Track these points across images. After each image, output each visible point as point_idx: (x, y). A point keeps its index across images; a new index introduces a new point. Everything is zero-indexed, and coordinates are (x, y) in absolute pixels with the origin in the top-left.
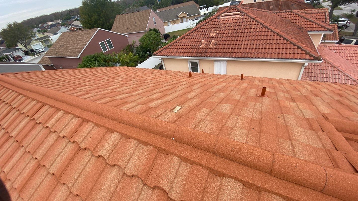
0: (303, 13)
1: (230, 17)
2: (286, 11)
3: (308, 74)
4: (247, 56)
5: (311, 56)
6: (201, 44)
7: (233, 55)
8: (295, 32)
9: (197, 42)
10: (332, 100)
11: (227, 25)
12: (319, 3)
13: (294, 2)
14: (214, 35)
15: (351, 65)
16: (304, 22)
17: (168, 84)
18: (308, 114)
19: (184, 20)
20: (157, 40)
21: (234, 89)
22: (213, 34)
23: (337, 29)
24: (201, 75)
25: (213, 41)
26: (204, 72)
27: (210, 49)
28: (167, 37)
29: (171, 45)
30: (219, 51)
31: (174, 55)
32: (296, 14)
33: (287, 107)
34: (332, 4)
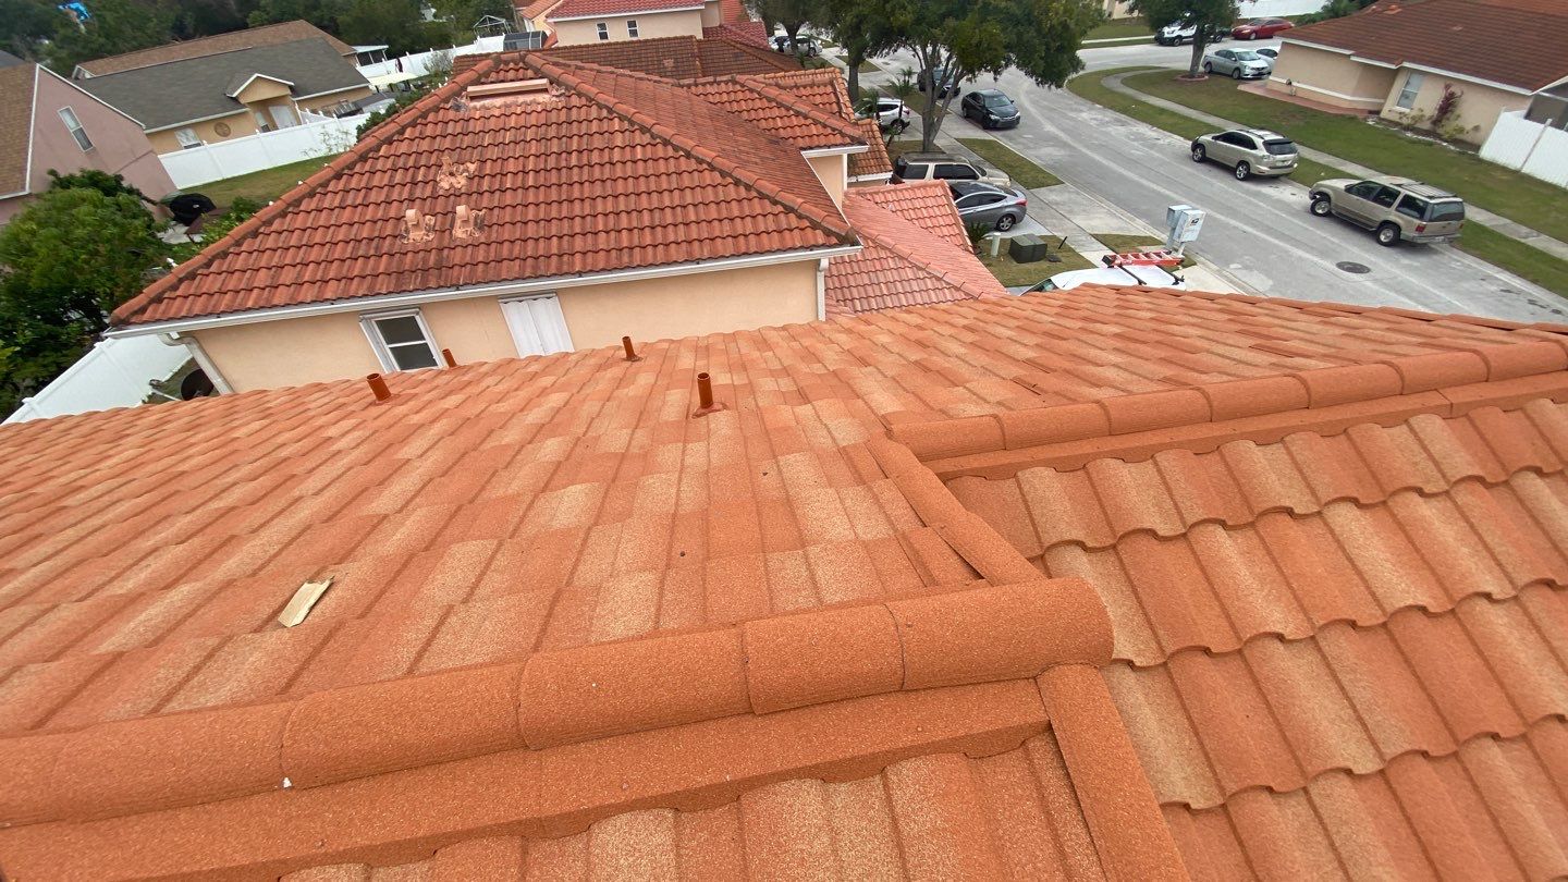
0: (770, 85)
1: (509, 99)
2: (718, 79)
3: (840, 291)
4: (631, 262)
5: (828, 233)
6: (407, 231)
7: (572, 264)
8: (761, 154)
9: (380, 223)
10: (903, 365)
11: (509, 136)
12: (814, 49)
13: (739, 45)
14: (460, 182)
15: (940, 244)
16: (781, 118)
17: (245, 470)
18: (846, 432)
19: (281, 114)
20: (122, 237)
21: (603, 407)
22: (452, 180)
23: (878, 134)
24: (446, 378)
25: (461, 210)
26: (459, 361)
27: (459, 249)
28: (197, 213)
29: (224, 255)
30: (505, 254)
31: (262, 303)
32: (751, 91)
33: (786, 429)
34: (849, 52)
